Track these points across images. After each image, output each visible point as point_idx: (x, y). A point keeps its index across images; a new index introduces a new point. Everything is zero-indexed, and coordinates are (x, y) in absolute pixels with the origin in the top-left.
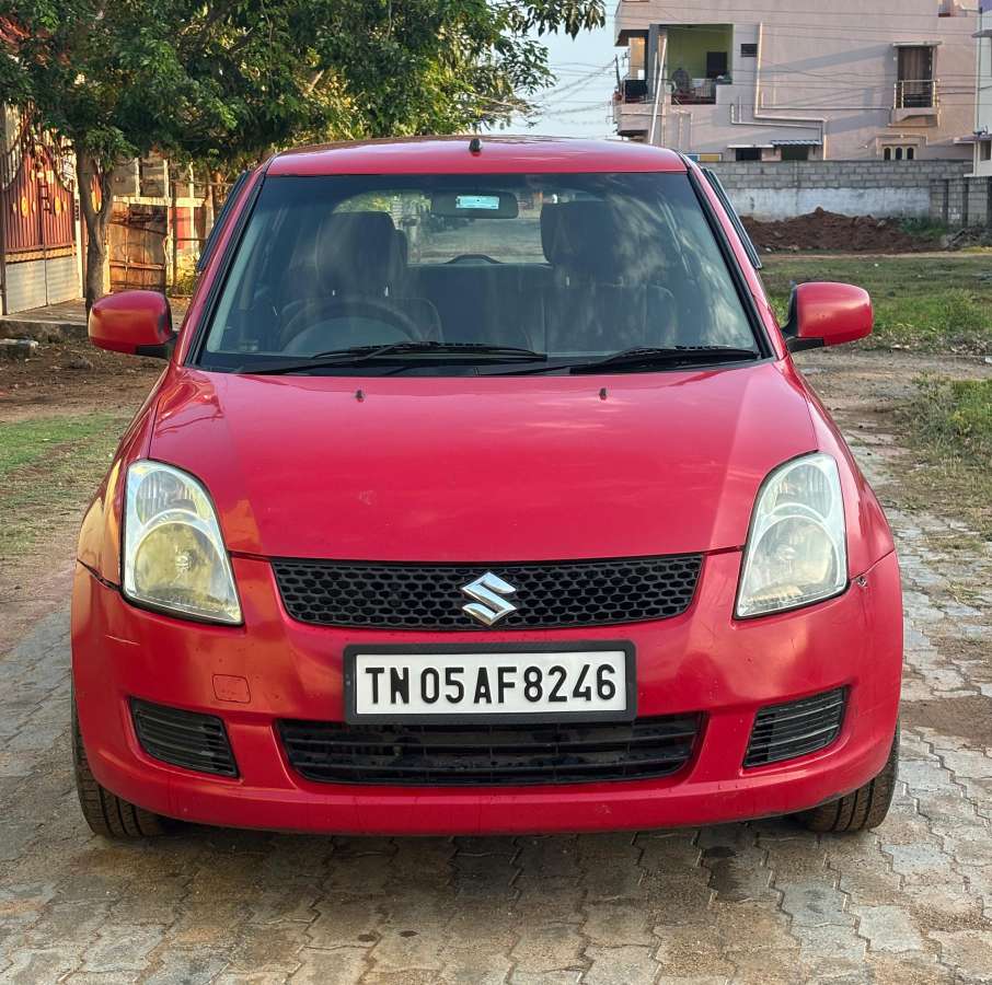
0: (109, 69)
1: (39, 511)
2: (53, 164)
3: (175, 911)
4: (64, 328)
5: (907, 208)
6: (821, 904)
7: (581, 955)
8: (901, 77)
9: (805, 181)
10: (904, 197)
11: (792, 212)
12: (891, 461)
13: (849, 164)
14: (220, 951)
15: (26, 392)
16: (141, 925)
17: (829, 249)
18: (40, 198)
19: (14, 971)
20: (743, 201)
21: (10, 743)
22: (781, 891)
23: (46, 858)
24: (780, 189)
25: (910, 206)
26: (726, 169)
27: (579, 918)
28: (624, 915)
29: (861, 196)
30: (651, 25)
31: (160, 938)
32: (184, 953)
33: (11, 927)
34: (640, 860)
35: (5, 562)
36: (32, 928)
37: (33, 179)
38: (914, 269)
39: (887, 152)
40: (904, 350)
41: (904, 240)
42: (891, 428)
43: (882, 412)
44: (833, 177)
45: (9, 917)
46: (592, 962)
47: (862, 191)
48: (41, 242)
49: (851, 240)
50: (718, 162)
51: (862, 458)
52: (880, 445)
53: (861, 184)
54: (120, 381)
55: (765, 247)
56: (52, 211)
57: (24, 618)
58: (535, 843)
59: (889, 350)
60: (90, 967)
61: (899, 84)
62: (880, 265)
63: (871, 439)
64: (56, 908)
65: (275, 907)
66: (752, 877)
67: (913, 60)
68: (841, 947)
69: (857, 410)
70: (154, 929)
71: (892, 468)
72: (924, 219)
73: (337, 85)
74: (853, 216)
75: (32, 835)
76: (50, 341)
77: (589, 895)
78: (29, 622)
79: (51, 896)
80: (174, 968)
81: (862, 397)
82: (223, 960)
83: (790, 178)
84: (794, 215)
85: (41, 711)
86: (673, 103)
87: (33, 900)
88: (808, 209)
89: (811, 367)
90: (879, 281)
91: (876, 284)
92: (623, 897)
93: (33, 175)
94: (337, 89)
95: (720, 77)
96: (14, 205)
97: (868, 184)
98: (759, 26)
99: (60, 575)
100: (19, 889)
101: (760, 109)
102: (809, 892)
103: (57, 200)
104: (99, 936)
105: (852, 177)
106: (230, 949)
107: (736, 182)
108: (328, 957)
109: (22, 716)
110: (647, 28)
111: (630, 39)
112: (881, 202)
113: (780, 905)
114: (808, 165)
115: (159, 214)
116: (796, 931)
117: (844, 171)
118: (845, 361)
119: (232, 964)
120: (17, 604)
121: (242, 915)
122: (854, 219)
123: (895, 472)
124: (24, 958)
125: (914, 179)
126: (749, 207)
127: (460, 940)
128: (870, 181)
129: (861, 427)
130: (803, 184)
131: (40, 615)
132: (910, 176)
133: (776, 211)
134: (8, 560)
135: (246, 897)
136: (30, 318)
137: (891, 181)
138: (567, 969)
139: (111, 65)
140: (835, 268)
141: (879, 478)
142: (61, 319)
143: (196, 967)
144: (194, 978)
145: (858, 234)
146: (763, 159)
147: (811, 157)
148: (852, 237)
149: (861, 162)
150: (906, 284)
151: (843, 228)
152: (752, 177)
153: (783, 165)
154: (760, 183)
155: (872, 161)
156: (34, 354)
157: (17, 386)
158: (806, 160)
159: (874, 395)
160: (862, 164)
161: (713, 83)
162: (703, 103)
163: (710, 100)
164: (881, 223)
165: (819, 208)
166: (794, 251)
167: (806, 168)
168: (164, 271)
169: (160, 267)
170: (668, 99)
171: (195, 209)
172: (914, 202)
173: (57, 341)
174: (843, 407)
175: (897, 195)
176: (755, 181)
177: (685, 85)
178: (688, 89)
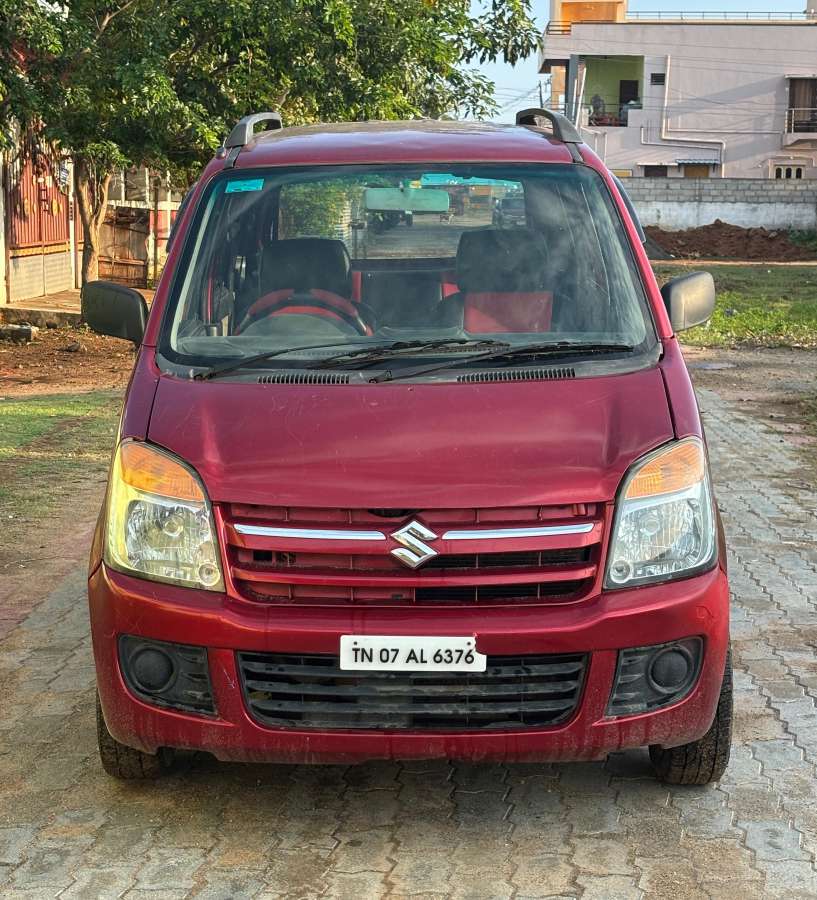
0: (107, 89)
1: (52, 479)
2: (52, 171)
3: (213, 836)
4: (60, 315)
5: (795, 221)
6: (779, 841)
7: (573, 882)
8: (792, 105)
9: (705, 195)
10: (793, 212)
11: (693, 223)
12: (802, 447)
13: (745, 182)
14: (256, 873)
15: (28, 372)
16: (185, 848)
17: (726, 256)
18: (40, 200)
19: (77, 887)
20: (650, 212)
21: (50, 685)
22: (744, 830)
23: (94, 788)
24: (683, 202)
25: (798, 219)
26: (635, 183)
27: (567, 850)
28: (608, 848)
29: (755, 210)
30: (572, 56)
31: (202, 860)
32: (225, 874)
33: (70, 848)
34: (616, 800)
35: (29, 524)
36: (89, 850)
37: (34, 183)
38: (803, 275)
39: (778, 172)
40: (803, 348)
41: (793, 249)
42: (797, 419)
43: (789, 403)
44: (730, 193)
45: (67, 839)
46: (583, 890)
47: (755, 205)
48: (40, 239)
49: (746, 249)
50: (628, 178)
51: (775, 444)
52: (789, 433)
53: (755, 199)
54: (111, 364)
55: (670, 253)
56: (50, 212)
57: (51, 574)
58: (523, 782)
59: (790, 348)
60: (145, 885)
61: (790, 112)
62: (772, 271)
63: (782, 428)
64: (108, 833)
65: (300, 835)
66: (717, 816)
67: (803, 91)
68: (800, 879)
69: (766, 402)
70: (196, 853)
71: (803, 454)
72: (810, 231)
73: (302, 105)
74: (747, 228)
75: (80, 767)
76: (49, 327)
77: (575, 830)
78: (55, 577)
79: (103, 821)
80: (216, 888)
81: (771, 390)
82: (260, 881)
83: (692, 193)
84: (695, 226)
85: (74, 658)
86: (590, 124)
87: (87, 825)
88: (708, 220)
89: (722, 362)
90: (772, 285)
91: (770, 289)
92: (605, 831)
93: (34, 180)
94: (302, 108)
95: (632, 102)
96: (18, 206)
97: (761, 200)
98: (666, 58)
99: (78, 536)
100: (73, 815)
101: (667, 131)
102: (768, 830)
103: (55, 201)
104: (149, 858)
105: (747, 193)
106: (265, 872)
107: (644, 196)
108: (351, 880)
109: (59, 661)
110: (569, 58)
111: (553, 68)
112: (772, 216)
113: (744, 842)
114: (709, 181)
115: (143, 217)
116: (760, 865)
117: (740, 188)
118: (751, 356)
119: (268, 885)
120: (42, 562)
121: (273, 842)
122: (749, 230)
123: (805, 457)
124: (85, 876)
125: (802, 196)
126: (655, 218)
127: (465, 867)
128: (763, 196)
129: (772, 417)
130: (704, 199)
131: (65, 572)
132: (798, 194)
133: (680, 222)
134: (31, 522)
135: (274, 825)
136: (31, 306)
137: (782, 197)
138: (562, 895)
139: (108, 85)
140: (733, 273)
141: (790, 463)
142: (57, 307)
143: (237, 887)
144: (237, 896)
145: (752, 244)
146: (669, 175)
147: (712, 175)
148: (747, 246)
149: (755, 180)
150: (797, 289)
151: (739, 238)
152: (659, 191)
153: (686, 181)
154: (666, 197)
155: (765, 180)
156: (35, 338)
157: (20, 366)
158: (707, 177)
159: (781, 388)
160: (756, 182)
161: (625, 107)
162: (616, 125)
163: (623, 123)
164: (773, 235)
165: (718, 220)
166: (694, 258)
167: (707, 184)
168: (146, 267)
169: (142, 263)
170: (585, 121)
171: (172, 211)
172: (801, 216)
173: (54, 327)
174: (754, 399)
175: (787, 210)
176: (660, 195)
177: (601, 109)
178: (604, 113)
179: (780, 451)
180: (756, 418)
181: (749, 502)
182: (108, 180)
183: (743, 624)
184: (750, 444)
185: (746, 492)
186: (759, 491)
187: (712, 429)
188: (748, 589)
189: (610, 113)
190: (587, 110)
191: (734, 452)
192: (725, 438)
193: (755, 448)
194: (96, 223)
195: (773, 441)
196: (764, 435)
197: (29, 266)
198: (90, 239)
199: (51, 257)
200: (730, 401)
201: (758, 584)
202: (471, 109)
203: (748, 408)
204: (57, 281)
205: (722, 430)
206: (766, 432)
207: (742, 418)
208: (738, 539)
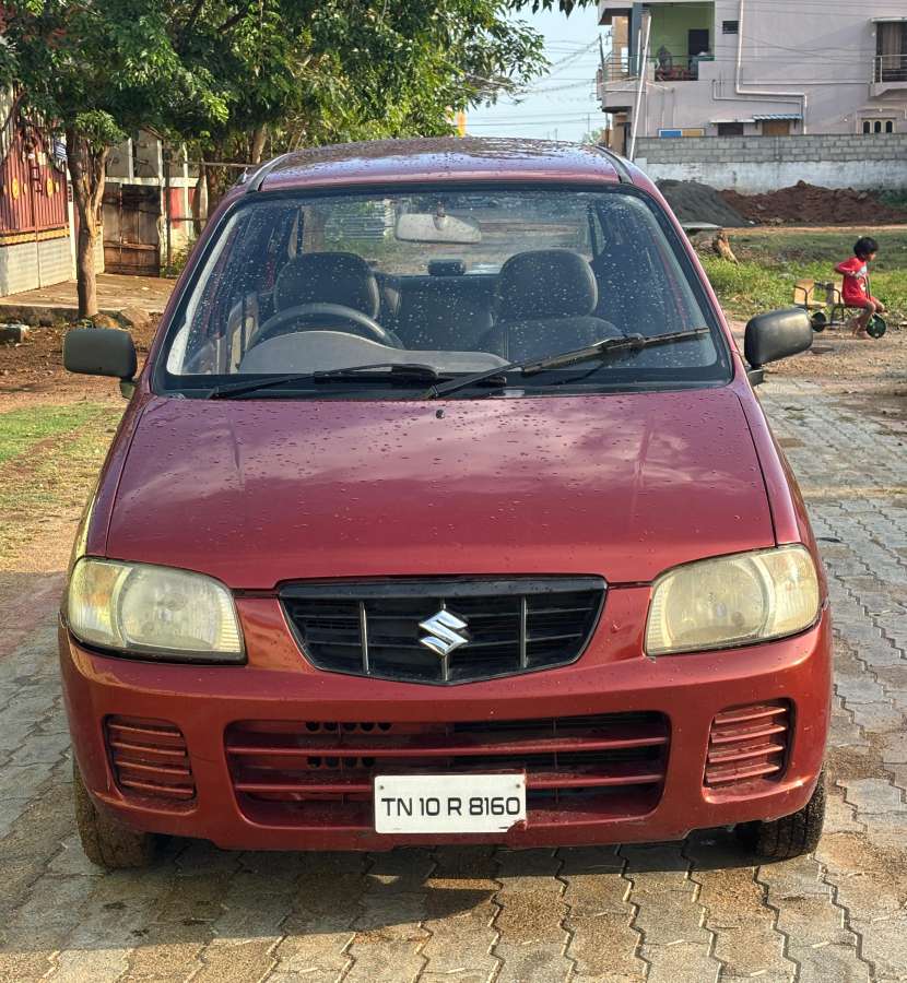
1: (16, 518)
2: (45, 146)
4: (55, 311)
5: (886, 180)
8: (879, 52)
9: (787, 155)
10: (883, 170)
11: (773, 185)
13: (829, 138)
15: (15, 379)
17: (811, 221)
18: (31, 180)
20: (725, 175)
24: (762, 162)
25: (890, 178)
26: (709, 143)
29: (841, 169)
30: (634, 4)
37: (24, 160)
38: (897, 240)
39: (866, 126)
41: (885, 212)
43: (902, 395)
44: (813, 150)
47: (842, 164)
48: (33, 225)
49: (833, 212)
50: (701, 137)
51: (892, 448)
53: (841, 157)
55: (748, 220)
56: (43, 192)
59: (896, 327)
61: (878, 59)
63: (898, 427)
67: (891, 35)
69: (875, 394)
72: (903, 191)
74: (834, 189)
76: (42, 325)
81: (879, 379)
83: (771, 152)
84: (776, 188)
86: (657, 79)
88: (789, 182)
93: (24, 156)
95: (702, 54)
96: (5, 187)
97: (848, 158)
101: (741, 85)
103: (49, 180)
105: (832, 151)
107: (718, 157)
110: (631, 6)
111: (614, 18)
112: (860, 175)
114: (790, 139)
115: (151, 195)
117: (824, 145)
122: (836, 191)
125: (893, 152)
126: (731, 181)
128: (850, 154)
130: (785, 158)
132: (889, 149)
133: (759, 184)
136: (22, 301)
137: (870, 154)
140: (819, 240)
142: (52, 301)
145: (840, 206)
146: (745, 133)
147: (793, 131)
148: (833, 209)
149: (840, 135)
150: (892, 256)
151: (826, 201)
152: (735, 151)
153: (765, 139)
154: (743, 157)
155: (852, 135)
156: (25, 339)
157: (6, 372)
158: (787, 134)
159: (892, 377)
160: (842, 138)
161: (695, 58)
162: (685, 79)
163: (693, 76)
164: (863, 196)
165: (801, 181)
166: (777, 224)
167: (788, 142)
168: (157, 251)
169: (153, 247)
170: (652, 76)
171: (190, 188)
172: (893, 174)
173: (48, 324)
174: (861, 390)
175: (877, 168)
176: (737, 155)
177: (667, 63)
178: (671, 66)
179: (900, 457)
180: (865, 415)
181: (869, 528)
182: (105, 154)
183: (880, 707)
184: (863, 449)
185: (865, 513)
186: (880, 512)
187: (815, 431)
188: (881, 654)
189: (678, 66)
190: (653, 64)
191: (845, 460)
192: (831, 442)
193: (869, 454)
194: (93, 205)
195: (890, 444)
196: (878, 437)
197: (20, 255)
198: (86, 223)
199: (46, 244)
200: (833, 395)
201: (893, 646)
202: (517, 66)
203: (855, 402)
204: (54, 271)
205: (827, 432)
206: (880, 433)
207: (849, 415)
208: (862, 580)
